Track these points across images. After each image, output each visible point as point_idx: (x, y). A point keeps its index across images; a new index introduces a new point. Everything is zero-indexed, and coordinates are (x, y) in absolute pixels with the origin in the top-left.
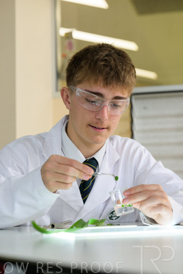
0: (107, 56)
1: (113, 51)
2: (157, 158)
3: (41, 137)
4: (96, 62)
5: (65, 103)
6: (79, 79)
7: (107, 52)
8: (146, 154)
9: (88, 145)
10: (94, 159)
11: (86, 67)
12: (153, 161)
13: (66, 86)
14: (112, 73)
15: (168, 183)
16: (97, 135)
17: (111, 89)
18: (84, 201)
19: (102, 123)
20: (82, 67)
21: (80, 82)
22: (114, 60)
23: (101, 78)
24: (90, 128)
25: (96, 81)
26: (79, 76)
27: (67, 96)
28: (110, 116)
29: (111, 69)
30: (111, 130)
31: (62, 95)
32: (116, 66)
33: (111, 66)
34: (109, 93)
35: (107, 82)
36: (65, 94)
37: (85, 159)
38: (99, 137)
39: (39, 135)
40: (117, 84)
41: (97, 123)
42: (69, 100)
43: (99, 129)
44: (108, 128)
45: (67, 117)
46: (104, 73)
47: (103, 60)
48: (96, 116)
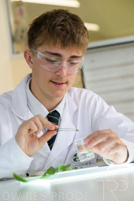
0: (63, 21)
1: (68, 17)
2: (109, 103)
3: (8, 96)
4: (54, 27)
5: (28, 64)
6: (40, 42)
7: (62, 18)
8: (100, 101)
9: (50, 98)
10: (56, 111)
11: (45, 32)
12: (106, 106)
13: (28, 48)
14: (69, 36)
15: (119, 126)
16: (58, 90)
17: (68, 50)
18: (51, 148)
19: (62, 78)
20: (42, 31)
21: (41, 45)
22: (70, 24)
23: (59, 41)
25: (55, 44)
26: (39, 39)
27: (30, 57)
28: (68, 74)
29: (67, 33)
30: (70, 85)
31: (25, 56)
32: (72, 30)
33: (67, 30)
34: (66, 54)
35: (64, 44)
36: (28, 56)
37: (48, 113)
38: (59, 92)
39: (6, 93)
40: (73, 45)
41: (57, 79)
42: (32, 60)
43: (59, 84)
44: (67, 83)
45: (31, 75)
46: (62, 36)
47: (60, 25)
48: (56, 72)
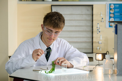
4: (52, 20)
10: (50, 47)
11: (48, 22)
19: (52, 38)
22: (57, 21)
24: (48, 39)
25: (51, 27)
26: (46, 24)
28: (54, 37)
29: (56, 24)
34: (54, 30)
35: (54, 27)
37: (47, 48)
41: (50, 38)
43: (51, 40)
47: (54, 20)
48: (50, 36)
